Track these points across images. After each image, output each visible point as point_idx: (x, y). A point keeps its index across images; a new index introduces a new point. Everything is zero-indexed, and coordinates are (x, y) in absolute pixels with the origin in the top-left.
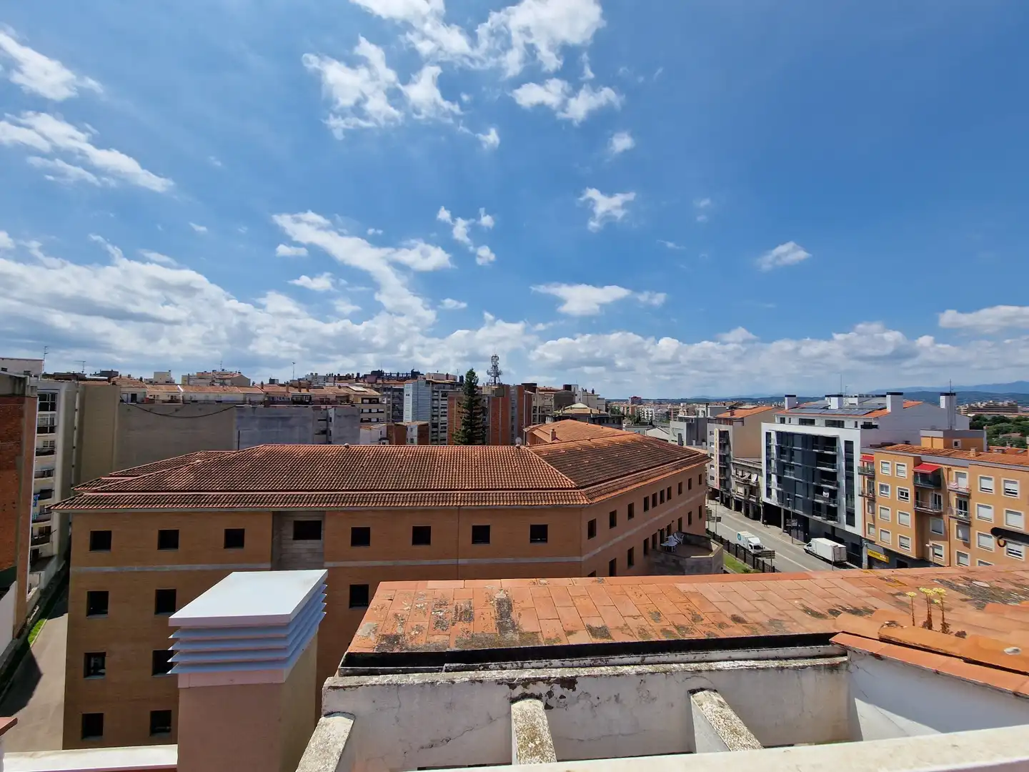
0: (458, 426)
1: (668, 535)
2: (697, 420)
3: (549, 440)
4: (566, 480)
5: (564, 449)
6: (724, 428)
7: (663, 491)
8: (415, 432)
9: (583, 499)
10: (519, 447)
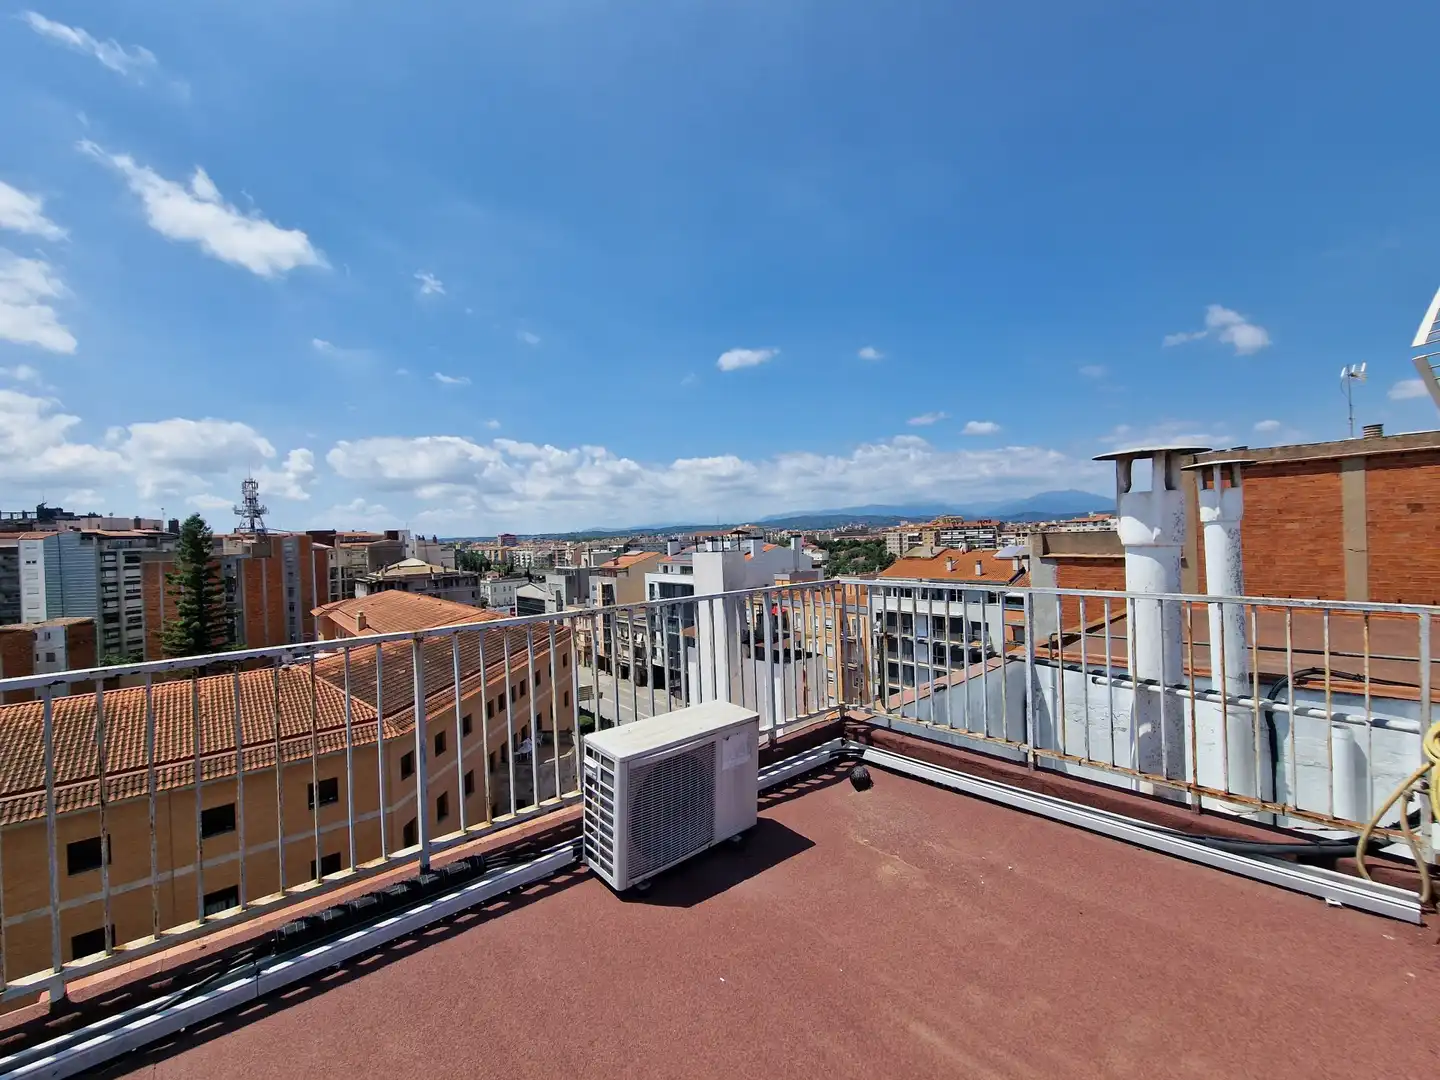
0: (173, 621)
1: (523, 740)
2: (578, 571)
3: (353, 627)
4: (366, 708)
5: (366, 658)
6: (607, 581)
8: (59, 645)
9: (391, 732)
10: (287, 669)
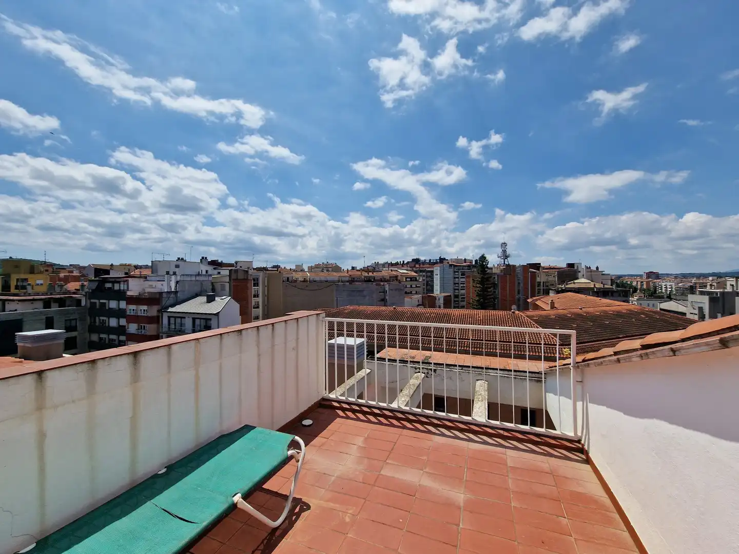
0: (473, 297)
2: (723, 294)
3: (548, 307)
4: (552, 338)
5: (554, 315)
8: (442, 301)
10: (513, 312)
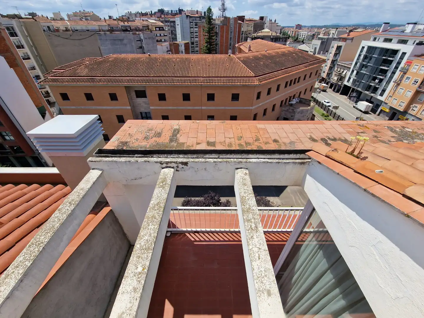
0: (204, 44)
1: (293, 99)
2: (328, 39)
3: (247, 51)
4: (250, 73)
5: (252, 57)
6: (340, 44)
7: (296, 78)
8: (183, 47)
9: (256, 82)
10: (230, 55)
